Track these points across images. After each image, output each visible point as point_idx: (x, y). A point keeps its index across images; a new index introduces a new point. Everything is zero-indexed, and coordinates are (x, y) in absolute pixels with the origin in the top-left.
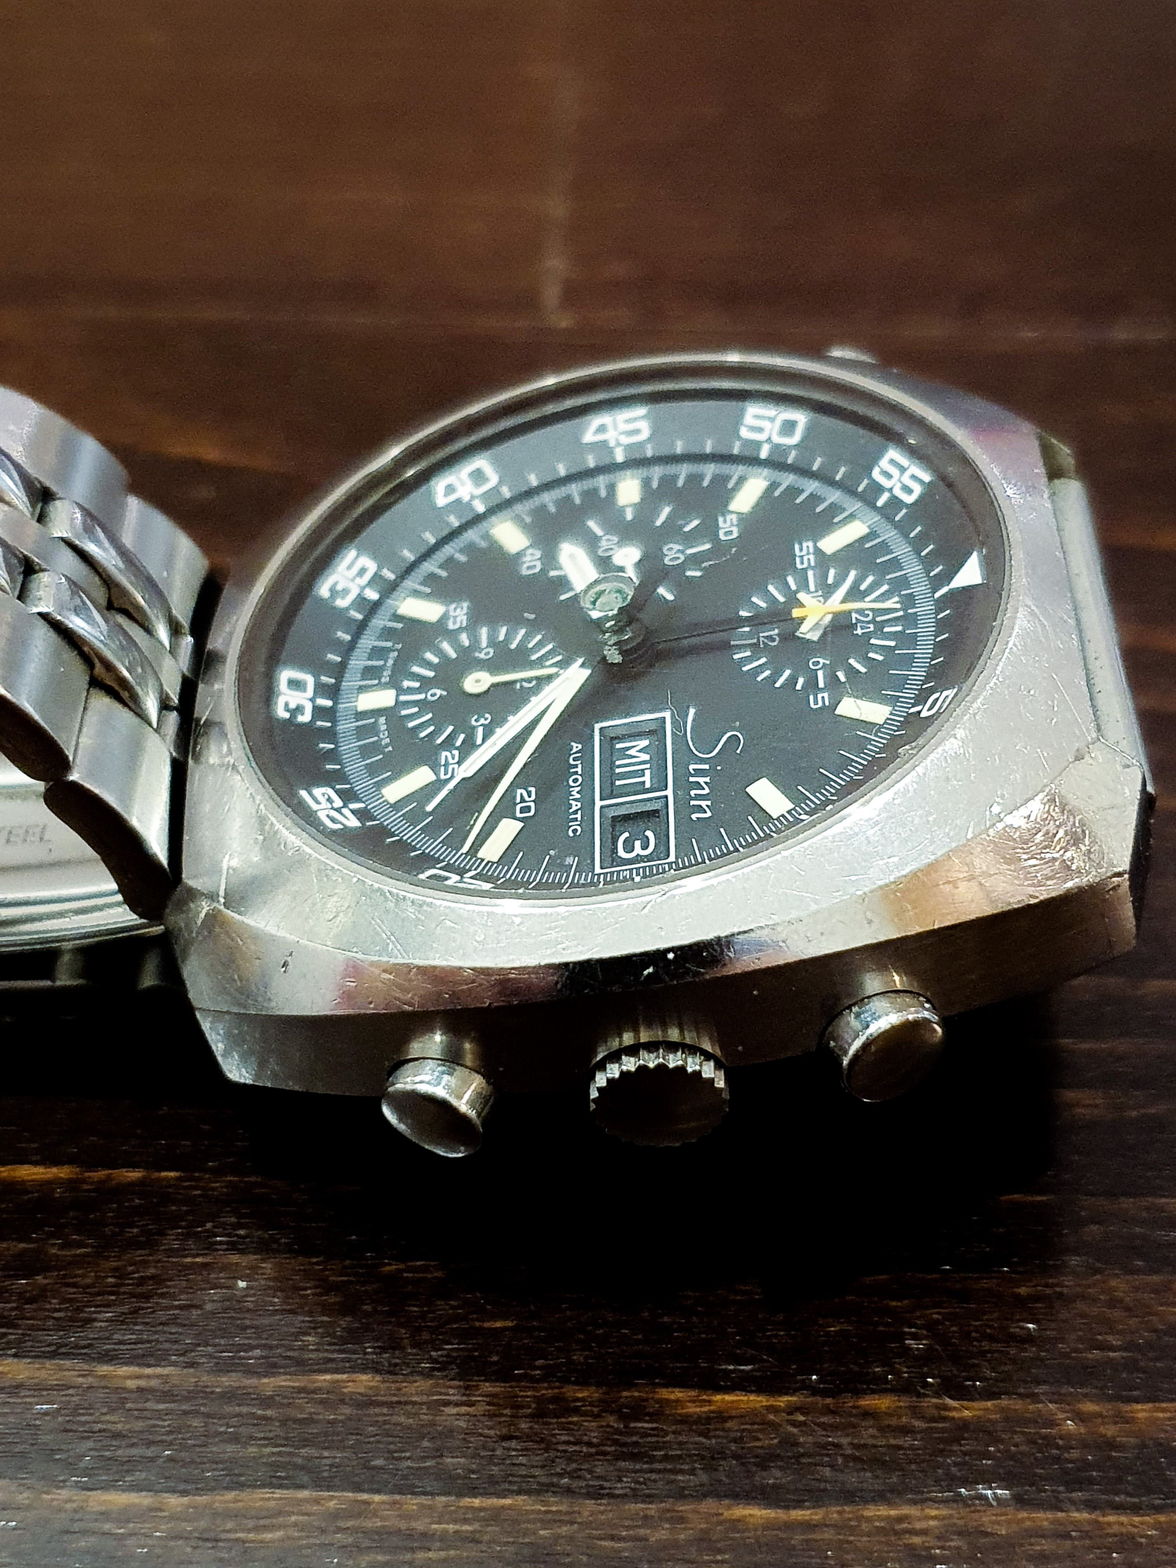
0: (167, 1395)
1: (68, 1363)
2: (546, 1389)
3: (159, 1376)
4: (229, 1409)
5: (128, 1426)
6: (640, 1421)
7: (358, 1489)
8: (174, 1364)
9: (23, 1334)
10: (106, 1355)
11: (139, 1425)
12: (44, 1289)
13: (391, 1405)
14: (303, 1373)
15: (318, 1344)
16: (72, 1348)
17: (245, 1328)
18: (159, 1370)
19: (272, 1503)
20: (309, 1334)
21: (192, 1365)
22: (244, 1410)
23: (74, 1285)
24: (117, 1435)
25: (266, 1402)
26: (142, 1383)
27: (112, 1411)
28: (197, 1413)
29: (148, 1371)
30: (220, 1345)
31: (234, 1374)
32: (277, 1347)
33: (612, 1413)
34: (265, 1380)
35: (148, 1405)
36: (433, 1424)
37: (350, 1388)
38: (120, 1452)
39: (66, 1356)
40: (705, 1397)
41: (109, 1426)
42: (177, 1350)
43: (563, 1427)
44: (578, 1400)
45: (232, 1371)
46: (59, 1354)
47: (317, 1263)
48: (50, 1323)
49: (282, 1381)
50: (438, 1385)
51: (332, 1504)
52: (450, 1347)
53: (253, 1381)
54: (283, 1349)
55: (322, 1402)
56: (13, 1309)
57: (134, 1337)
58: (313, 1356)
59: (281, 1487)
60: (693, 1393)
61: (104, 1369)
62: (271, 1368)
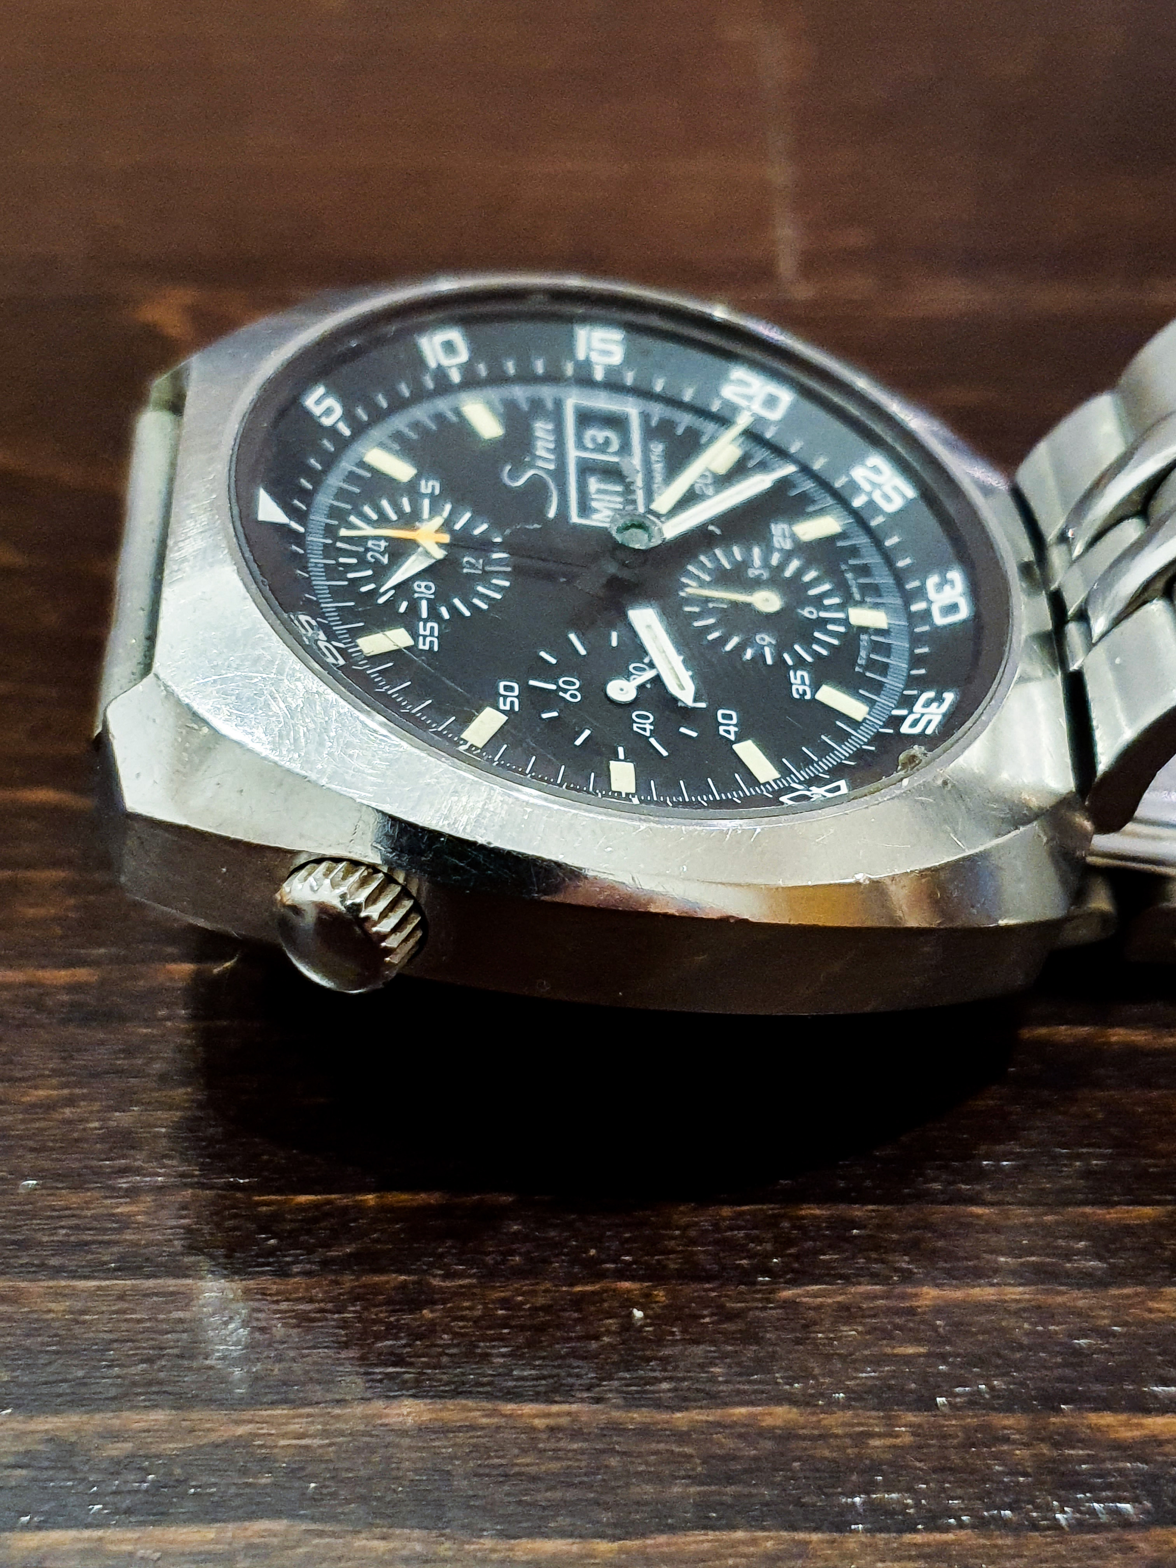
0: (576, 1434)
1: (470, 1403)
2: (972, 1417)
3: (569, 1414)
4: (644, 1447)
5: (543, 1468)
6: (1073, 1448)
7: (794, 1528)
8: (582, 1400)
9: (419, 1373)
10: (509, 1393)
11: (555, 1466)
12: (432, 1323)
13: (812, 1438)
14: (718, 1406)
15: (727, 1374)
16: (472, 1386)
17: (648, 1360)
18: (565, 1407)
19: (706, 1546)
20: (716, 1365)
21: (598, 1400)
22: (662, 1446)
23: (462, 1318)
24: (534, 1479)
25: (682, 1437)
26: (551, 1422)
27: (524, 1451)
28: (613, 1452)
29: (555, 1408)
30: (625, 1379)
31: (643, 1409)
32: (684, 1379)
33: (1042, 1440)
34: (679, 1415)
35: (562, 1444)
36: (860, 1457)
37: (768, 1422)
38: (539, 1497)
39: (468, 1394)
40: (1135, 1421)
41: (523, 1469)
42: (581, 1385)
43: (996, 1457)
44: (1005, 1428)
45: (643, 1406)
46: (461, 1393)
47: (712, 1290)
48: (445, 1359)
49: (698, 1416)
50: (858, 1415)
51: (769, 1544)
52: (864, 1375)
53: (665, 1416)
54: (691, 1382)
55: (740, 1436)
56: (405, 1346)
57: (533, 1372)
58: (725, 1389)
59: (714, 1528)
60: (1123, 1417)
61: (509, 1407)
62: (682, 1402)
